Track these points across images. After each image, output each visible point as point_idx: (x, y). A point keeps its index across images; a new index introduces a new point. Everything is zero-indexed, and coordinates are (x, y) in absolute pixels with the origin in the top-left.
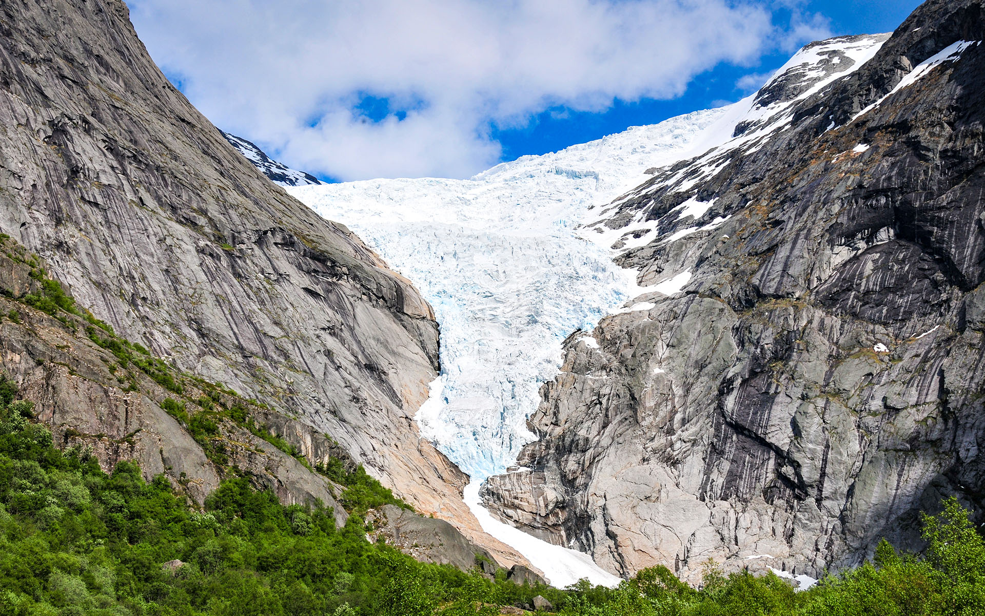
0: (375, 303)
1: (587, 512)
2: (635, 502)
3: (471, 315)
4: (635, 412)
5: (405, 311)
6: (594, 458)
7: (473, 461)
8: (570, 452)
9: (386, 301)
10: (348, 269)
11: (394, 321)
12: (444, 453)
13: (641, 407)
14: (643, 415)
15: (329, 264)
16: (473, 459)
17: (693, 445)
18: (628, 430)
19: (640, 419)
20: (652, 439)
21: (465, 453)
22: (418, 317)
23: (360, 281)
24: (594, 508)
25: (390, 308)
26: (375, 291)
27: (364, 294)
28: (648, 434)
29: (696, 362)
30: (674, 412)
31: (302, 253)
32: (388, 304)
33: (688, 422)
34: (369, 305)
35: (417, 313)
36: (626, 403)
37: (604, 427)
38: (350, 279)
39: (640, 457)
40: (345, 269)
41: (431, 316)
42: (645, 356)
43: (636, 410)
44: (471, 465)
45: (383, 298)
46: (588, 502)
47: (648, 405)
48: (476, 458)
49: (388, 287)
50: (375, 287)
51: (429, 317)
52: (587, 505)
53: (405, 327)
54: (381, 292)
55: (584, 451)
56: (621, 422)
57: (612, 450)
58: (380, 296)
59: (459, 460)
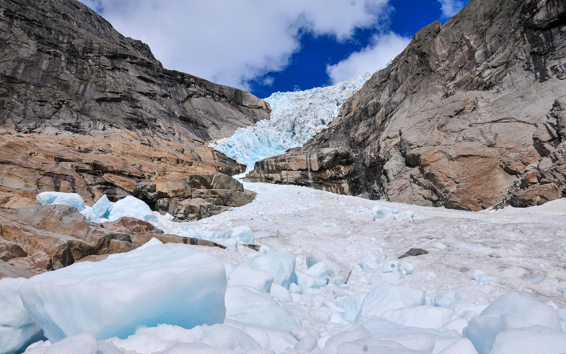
0: (217, 99)
1: (378, 157)
2: (442, 121)
3: (295, 98)
4: (427, 64)
5: (244, 104)
6: (386, 116)
7: (250, 150)
8: (361, 121)
9: (226, 98)
10: (195, 80)
11: (232, 108)
12: (222, 151)
13: (432, 57)
14: (437, 62)
15: (179, 77)
16: (249, 147)
17: (506, 67)
18: (422, 81)
19: (433, 67)
20: (454, 78)
21: (242, 144)
22: (255, 107)
23: (205, 86)
24: (388, 149)
25: (230, 102)
26: (217, 92)
27: (208, 94)
28: (447, 76)
29: (485, 15)
30: (472, 52)
31: (155, 71)
32: (228, 99)
33: (493, 53)
34: (212, 101)
35: (253, 104)
36: (415, 63)
37: (395, 90)
38: (197, 86)
39: (441, 94)
40: (191, 80)
41: (266, 106)
42: (429, 34)
43: (428, 62)
44: (248, 155)
45: (224, 96)
46: (379, 148)
47: (439, 53)
48: (252, 146)
49: (228, 89)
50: (218, 90)
51: (265, 107)
52: (379, 150)
53: (241, 112)
54: (223, 92)
55: (374, 115)
56: (413, 79)
57: (407, 101)
58: (222, 94)
59: (236, 153)
